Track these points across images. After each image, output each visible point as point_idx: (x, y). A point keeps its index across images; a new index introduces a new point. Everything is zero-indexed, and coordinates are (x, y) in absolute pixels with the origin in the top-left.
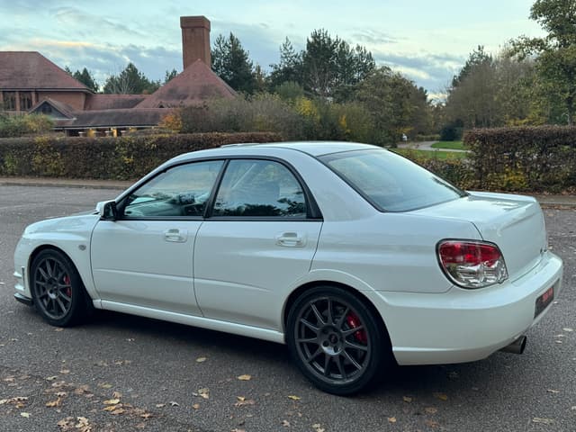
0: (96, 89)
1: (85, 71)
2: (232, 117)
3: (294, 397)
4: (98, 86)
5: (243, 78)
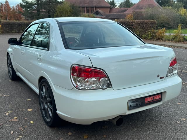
0: (116, 7)
1: (113, 0)
2: (152, 15)
3: (32, 122)
4: (117, 5)
5: (165, 1)
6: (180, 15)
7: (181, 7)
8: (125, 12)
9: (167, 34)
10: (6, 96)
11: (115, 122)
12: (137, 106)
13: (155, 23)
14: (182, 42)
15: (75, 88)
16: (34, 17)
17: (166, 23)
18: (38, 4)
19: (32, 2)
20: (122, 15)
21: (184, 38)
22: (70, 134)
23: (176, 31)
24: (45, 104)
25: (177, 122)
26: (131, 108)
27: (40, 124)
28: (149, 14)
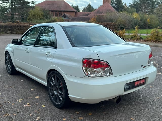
0: (80, 11)
1: (77, 6)
2: (111, 19)
3: (43, 106)
4: (80, 10)
5: (120, 7)
6: (134, 18)
7: (134, 11)
8: (88, 16)
9: (126, 34)
10: (11, 88)
11: (115, 101)
12: (130, 88)
13: (116, 25)
14: (139, 40)
15: (87, 76)
16: (9, 19)
17: (123, 25)
18: (12, 9)
19: (6, 6)
20: (86, 18)
21: (141, 37)
22: (77, 113)
23: (134, 31)
24: (54, 91)
25: (154, 100)
26: (127, 90)
27: (51, 107)
28: (109, 17)
